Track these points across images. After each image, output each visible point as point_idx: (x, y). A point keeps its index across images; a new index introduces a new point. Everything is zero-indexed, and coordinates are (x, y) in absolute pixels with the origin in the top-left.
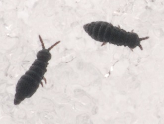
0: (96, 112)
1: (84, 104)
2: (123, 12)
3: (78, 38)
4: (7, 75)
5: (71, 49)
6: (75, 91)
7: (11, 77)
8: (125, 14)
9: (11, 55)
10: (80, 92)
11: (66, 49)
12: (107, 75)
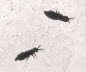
0: (71, 57)
1: (67, 53)
2: (83, 16)
3: (64, 26)
4: (35, 41)
5: (62, 31)
6: (63, 48)
7: (37, 42)
8: (84, 16)
9: (36, 33)
10: (65, 48)
11: (59, 31)
12: (76, 41)
